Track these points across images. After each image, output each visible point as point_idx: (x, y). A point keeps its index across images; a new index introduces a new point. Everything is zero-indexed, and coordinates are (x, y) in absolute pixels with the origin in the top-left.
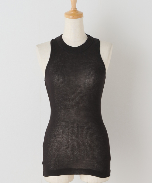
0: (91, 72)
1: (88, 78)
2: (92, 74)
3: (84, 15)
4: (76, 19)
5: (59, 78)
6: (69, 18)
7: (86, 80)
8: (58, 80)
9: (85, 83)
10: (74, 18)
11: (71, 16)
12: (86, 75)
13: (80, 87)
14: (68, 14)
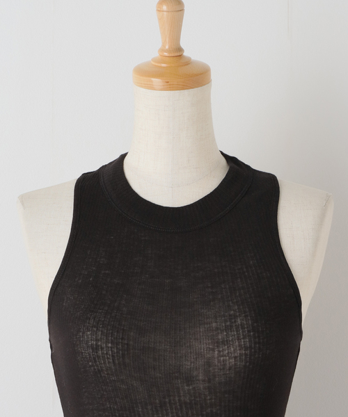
0: (235, 317)
1: (223, 342)
2: (242, 325)
3: (214, 76)
4: (177, 92)
5: (97, 340)
6: (151, 87)
7: (213, 350)
8: (95, 348)
9: (209, 363)
10: (170, 86)
11: (157, 81)
12: (217, 329)
13: (189, 380)
14: (146, 74)
